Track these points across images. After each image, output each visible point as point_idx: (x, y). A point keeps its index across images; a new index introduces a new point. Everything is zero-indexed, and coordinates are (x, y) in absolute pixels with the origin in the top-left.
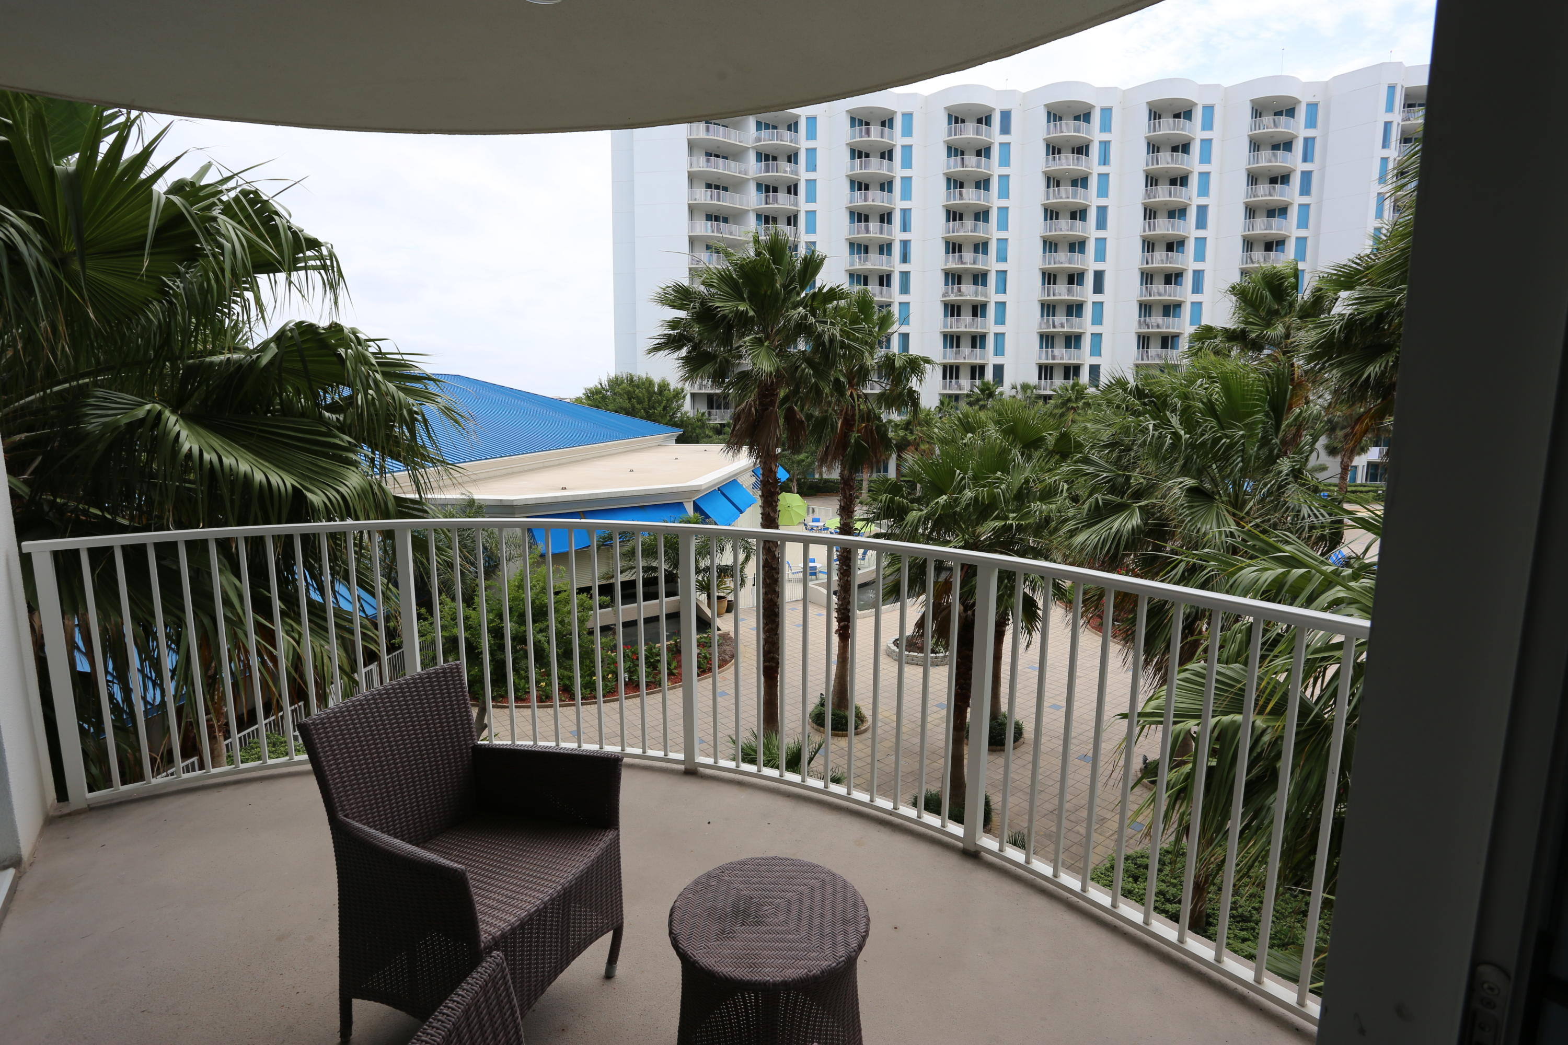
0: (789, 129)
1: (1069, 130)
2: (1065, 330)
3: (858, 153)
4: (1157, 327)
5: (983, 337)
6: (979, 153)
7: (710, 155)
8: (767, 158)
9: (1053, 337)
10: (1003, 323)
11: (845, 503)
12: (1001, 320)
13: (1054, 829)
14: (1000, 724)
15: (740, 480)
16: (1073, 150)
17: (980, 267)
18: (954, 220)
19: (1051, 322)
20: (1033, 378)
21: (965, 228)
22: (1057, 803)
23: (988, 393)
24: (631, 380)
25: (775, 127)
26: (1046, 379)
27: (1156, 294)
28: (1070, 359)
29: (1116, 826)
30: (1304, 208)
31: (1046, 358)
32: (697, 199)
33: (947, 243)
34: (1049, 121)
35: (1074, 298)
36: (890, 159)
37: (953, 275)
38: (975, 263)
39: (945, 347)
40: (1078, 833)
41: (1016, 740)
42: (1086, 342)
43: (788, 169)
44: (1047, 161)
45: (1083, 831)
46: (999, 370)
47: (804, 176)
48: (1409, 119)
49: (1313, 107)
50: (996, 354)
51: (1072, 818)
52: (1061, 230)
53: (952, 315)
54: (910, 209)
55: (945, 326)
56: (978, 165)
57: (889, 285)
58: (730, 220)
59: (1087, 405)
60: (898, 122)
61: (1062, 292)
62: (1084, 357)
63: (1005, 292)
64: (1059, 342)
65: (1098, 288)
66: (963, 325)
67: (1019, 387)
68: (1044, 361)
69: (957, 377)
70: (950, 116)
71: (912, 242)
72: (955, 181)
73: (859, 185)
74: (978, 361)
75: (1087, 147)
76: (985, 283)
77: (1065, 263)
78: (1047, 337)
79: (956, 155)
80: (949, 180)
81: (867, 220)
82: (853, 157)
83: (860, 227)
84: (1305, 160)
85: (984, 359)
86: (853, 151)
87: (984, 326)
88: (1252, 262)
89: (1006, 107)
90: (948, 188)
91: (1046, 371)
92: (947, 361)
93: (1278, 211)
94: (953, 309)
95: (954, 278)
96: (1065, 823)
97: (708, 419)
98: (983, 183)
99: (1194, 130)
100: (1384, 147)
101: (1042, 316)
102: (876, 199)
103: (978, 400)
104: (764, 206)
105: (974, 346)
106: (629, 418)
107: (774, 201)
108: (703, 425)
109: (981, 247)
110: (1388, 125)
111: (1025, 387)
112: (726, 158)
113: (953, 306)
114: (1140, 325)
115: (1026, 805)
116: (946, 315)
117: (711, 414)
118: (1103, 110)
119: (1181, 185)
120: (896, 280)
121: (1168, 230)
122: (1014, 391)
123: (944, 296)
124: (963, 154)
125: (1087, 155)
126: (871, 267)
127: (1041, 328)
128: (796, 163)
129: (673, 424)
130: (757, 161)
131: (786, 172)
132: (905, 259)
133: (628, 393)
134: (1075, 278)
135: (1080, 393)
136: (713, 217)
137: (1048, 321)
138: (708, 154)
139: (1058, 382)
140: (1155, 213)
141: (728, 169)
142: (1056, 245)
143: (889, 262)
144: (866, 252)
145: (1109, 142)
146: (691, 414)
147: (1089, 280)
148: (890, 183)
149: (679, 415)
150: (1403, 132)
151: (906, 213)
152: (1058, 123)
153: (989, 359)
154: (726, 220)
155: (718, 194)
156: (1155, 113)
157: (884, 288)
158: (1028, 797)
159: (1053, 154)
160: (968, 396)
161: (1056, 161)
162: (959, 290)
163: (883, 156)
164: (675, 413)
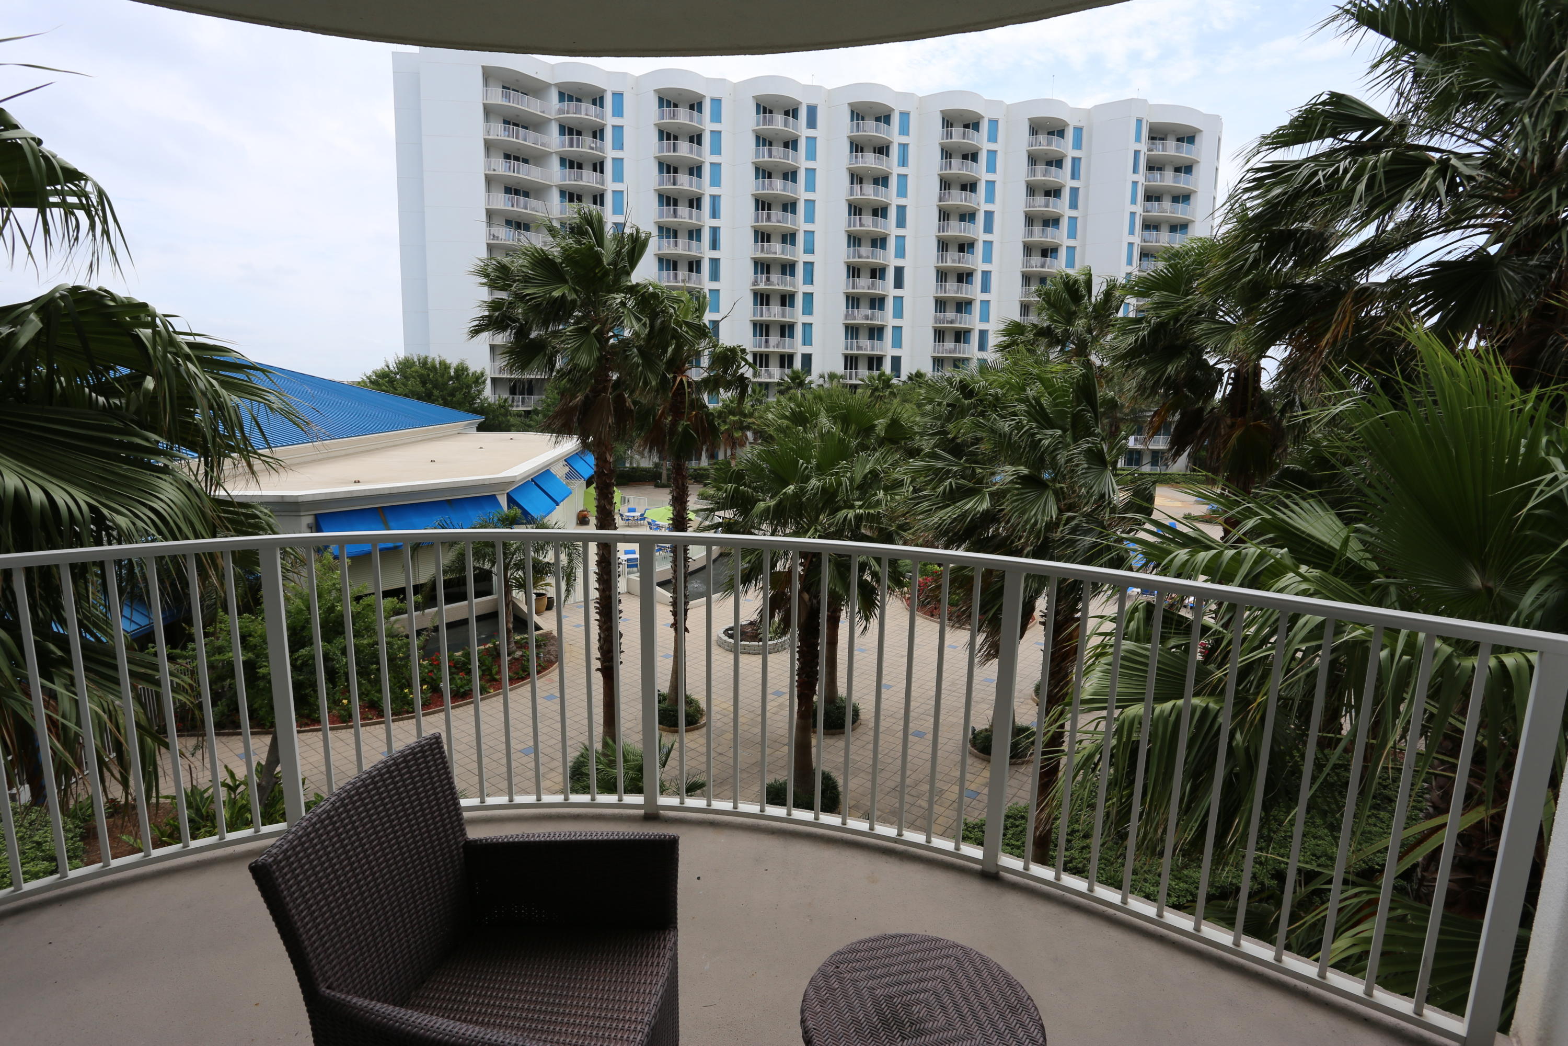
0: (594, 103)
1: (870, 129)
2: (869, 322)
3: (666, 135)
4: (952, 322)
5: (791, 326)
6: (786, 145)
7: (509, 123)
8: (571, 132)
9: (857, 329)
10: (811, 313)
11: (678, 493)
12: (808, 310)
13: (897, 805)
14: (838, 708)
15: (554, 470)
16: (875, 149)
17: (788, 257)
18: (763, 209)
19: (856, 314)
20: (839, 367)
21: (773, 218)
22: (899, 780)
23: (798, 380)
24: (424, 363)
25: (579, 100)
26: (851, 369)
27: (950, 292)
28: (873, 350)
29: (954, 797)
30: (1073, 220)
31: (852, 349)
32: (494, 170)
33: (756, 232)
34: (852, 120)
35: (877, 292)
36: (699, 143)
37: (762, 264)
38: (783, 253)
39: (755, 335)
40: (920, 807)
41: (854, 722)
42: (888, 334)
43: (593, 145)
44: (851, 158)
45: (925, 805)
46: (807, 359)
47: (610, 154)
48: (1152, 150)
49: (1078, 130)
50: (804, 344)
51: (913, 792)
52: (864, 226)
53: (762, 304)
54: (719, 196)
55: (755, 315)
56: (786, 156)
57: (698, 271)
58: (531, 194)
59: (893, 394)
60: (707, 107)
61: (866, 285)
62: (886, 348)
63: (812, 283)
64: (864, 334)
65: (899, 284)
66: (772, 315)
67: (826, 376)
68: (849, 352)
69: (767, 366)
70: (758, 106)
71: (722, 229)
72: (764, 171)
73: (668, 167)
74: (787, 350)
75: (888, 147)
76: (793, 274)
77: (868, 257)
78: (852, 328)
79: (764, 145)
80: (757, 169)
81: (675, 204)
82: (661, 138)
83: (669, 210)
84: (1073, 177)
85: (793, 348)
86: (661, 132)
87: (792, 316)
88: (1032, 266)
89: (812, 102)
90: (757, 177)
91: (851, 361)
92: (757, 349)
93: (1052, 221)
94: (762, 298)
95: (762, 267)
96: (907, 798)
97: (511, 406)
98: (790, 175)
99: (981, 140)
100: (1134, 172)
101: (847, 308)
102: (684, 182)
103: (789, 388)
104: (568, 182)
105: (783, 335)
106: (424, 404)
107: (579, 179)
108: (507, 413)
109: (789, 238)
110: (1137, 153)
111: (832, 376)
112: (526, 128)
113: (762, 295)
114: (937, 319)
115: (869, 785)
116: (755, 304)
117: (514, 400)
118: (901, 113)
119: (971, 191)
120: (706, 267)
121: (960, 231)
122: (822, 380)
123: (753, 284)
124: (771, 144)
125: (887, 155)
126: (681, 252)
127: (846, 319)
128: (602, 139)
129: (476, 412)
130: (560, 134)
131: (591, 148)
132: (715, 245)
133: (421, 376)
134: (877, 273)
135: (887, 383)
136: (513, 190)
137: (853, 312)
138: (506, 122)
139: (863, 372)
140: (948, 215)
141: (529, 140)
142: (859, 240)
143: (699, 248)
144: (676, 236)
145: (908, 145)
146: (491, 400)
147: (890, 275)
148: (699, 168)
149: (479, 401)
150: (1148, 161)
151: (715, 199)
152: (861, 122)
153: (798, 348)
154: (526, 195)
155: (518, 166)
156: (948, 122)
157: (694, 274)
158: (870, 777)
159: (857, 151)
160: (779, 384)
161: (859, 160)
162: (768, 279)
163: (691, 140)
164: (474, 399)
